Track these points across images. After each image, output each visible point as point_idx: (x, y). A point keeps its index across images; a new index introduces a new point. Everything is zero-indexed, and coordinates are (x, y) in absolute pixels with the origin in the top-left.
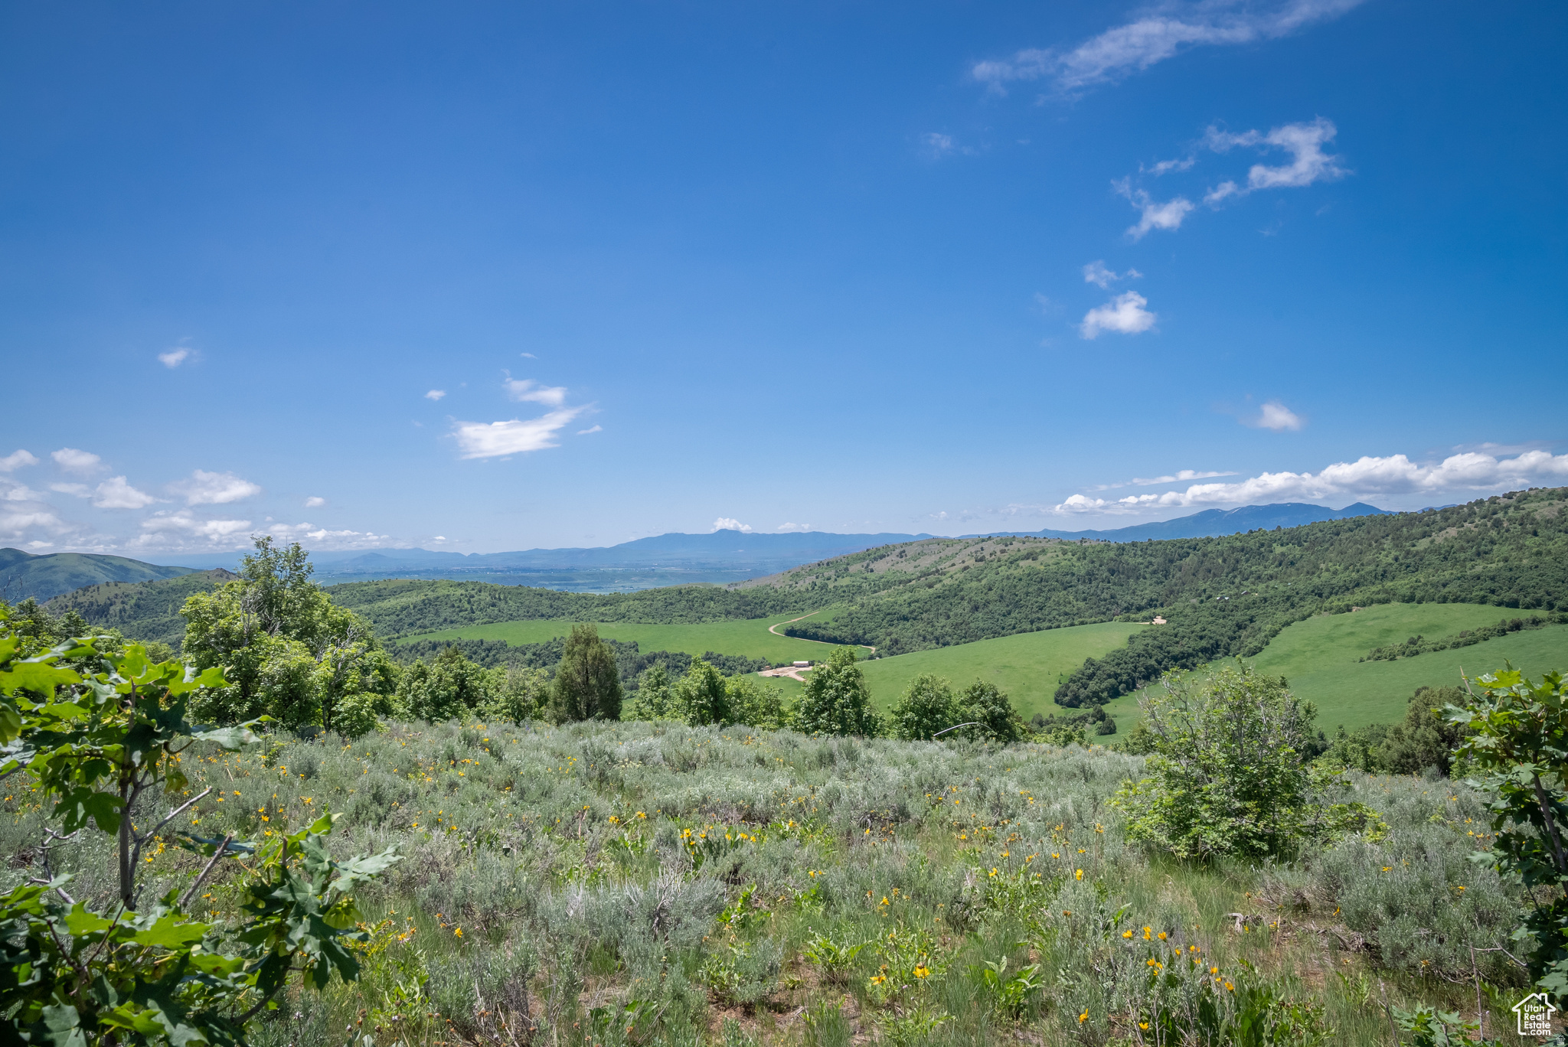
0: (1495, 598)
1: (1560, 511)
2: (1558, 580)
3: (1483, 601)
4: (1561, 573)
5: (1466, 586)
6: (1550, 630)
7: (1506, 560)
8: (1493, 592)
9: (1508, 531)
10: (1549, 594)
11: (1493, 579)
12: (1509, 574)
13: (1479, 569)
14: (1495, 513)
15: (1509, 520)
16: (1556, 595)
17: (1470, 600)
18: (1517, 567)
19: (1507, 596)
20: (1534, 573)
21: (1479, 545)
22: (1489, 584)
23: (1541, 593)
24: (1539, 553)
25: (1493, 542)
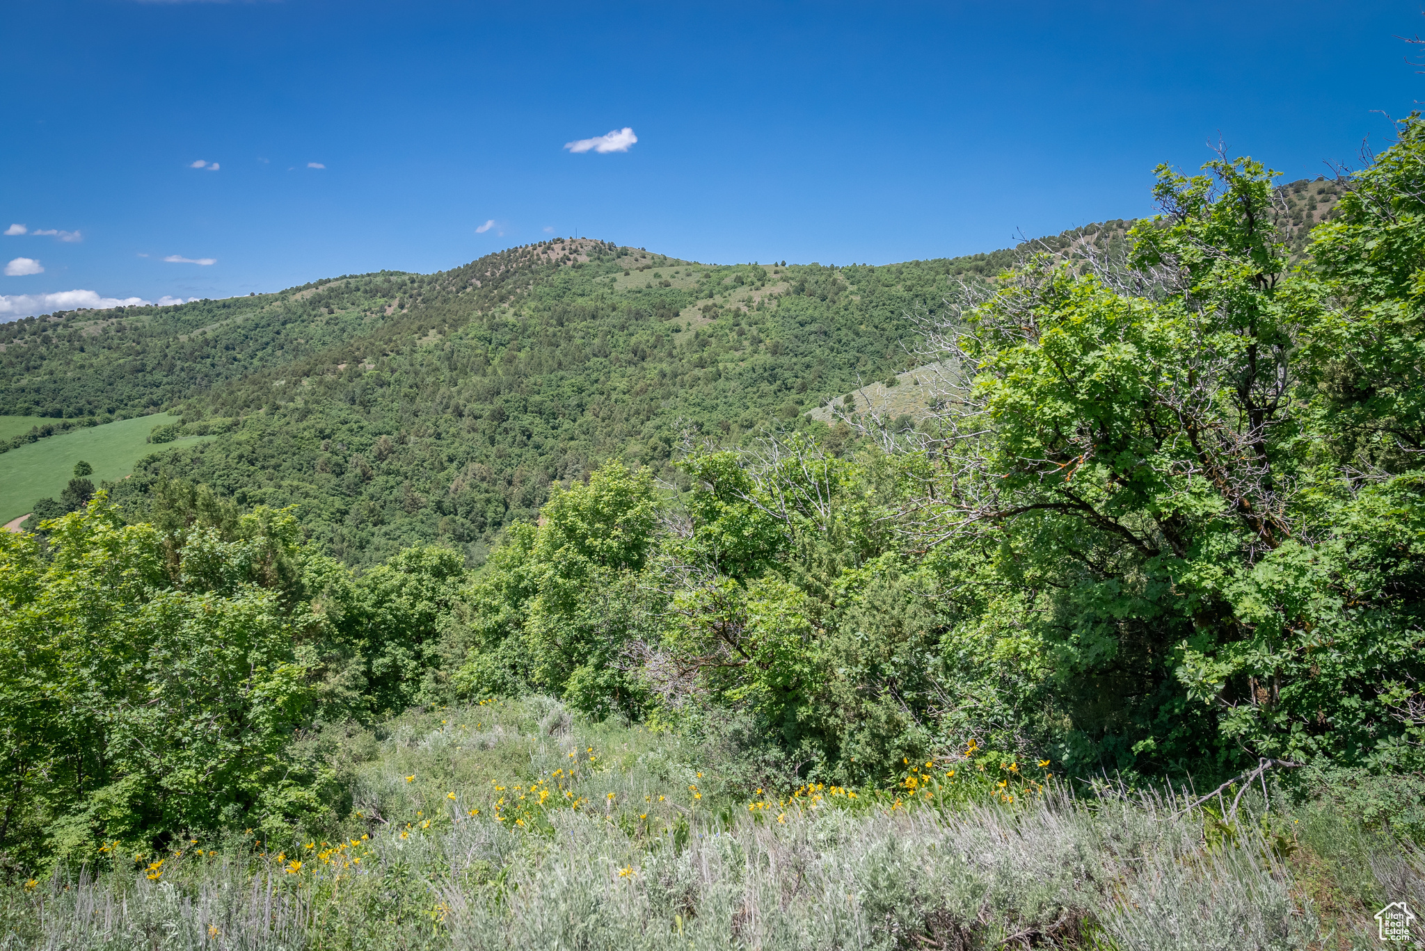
0: (39, 409)
1: (104, 330)
2: (97, 390)
3: (27, 413)
4: (100, 384)
5: (9, 398)
6: (80, 434)
7: (51, 373)
8: (37, 403)
9: (57, 347)
10: (90, 403)
11: (38, 391)
12: (52, 386)
13: (24, 382)
14: (45, 330)
15: (58, 337)
16: (96, 403)
17: (14, 413)
18: (61, 380)
19: (50, 406)
20: (77, 384)
21: (29, 361)
22: (34, 396)
23: (83, 402)
24: (82, 367)
25: (43, 358)
